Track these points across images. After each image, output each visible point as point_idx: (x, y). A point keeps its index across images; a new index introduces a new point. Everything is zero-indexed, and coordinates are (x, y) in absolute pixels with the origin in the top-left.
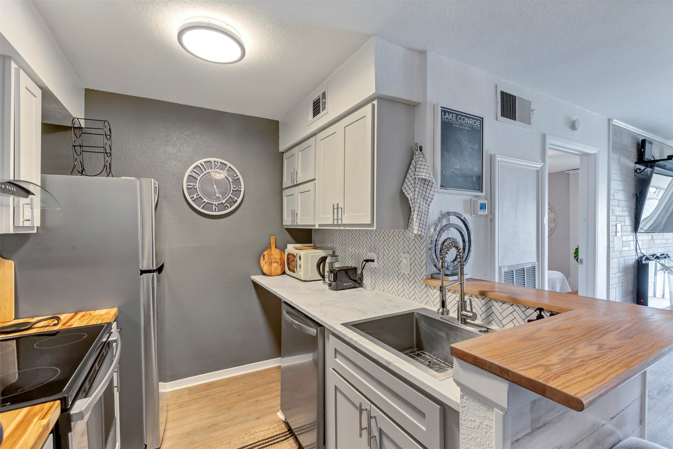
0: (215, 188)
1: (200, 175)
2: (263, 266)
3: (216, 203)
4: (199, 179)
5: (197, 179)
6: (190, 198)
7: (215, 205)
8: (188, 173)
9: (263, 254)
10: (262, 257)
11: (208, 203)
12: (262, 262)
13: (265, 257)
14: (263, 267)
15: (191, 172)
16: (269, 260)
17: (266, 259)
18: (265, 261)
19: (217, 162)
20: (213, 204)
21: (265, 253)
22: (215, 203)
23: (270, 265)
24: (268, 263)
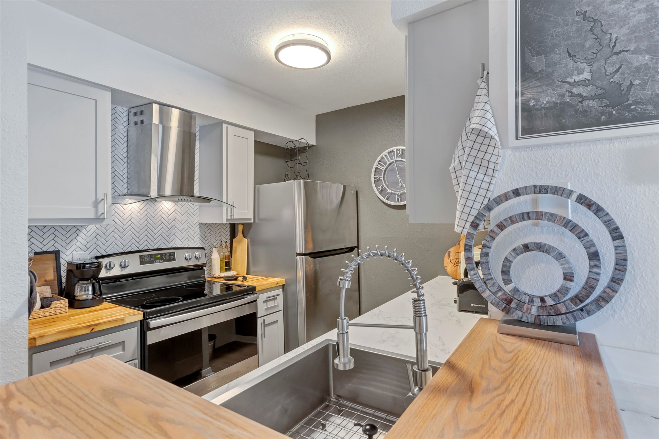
0: (399, 177)
1: (384, 167)
2: (446, 265)
3: (399, 193)
4: (383, 170)
5: (382, 170)
6: (376, 190)
7: (398, 194)
8: (375, 166)
9: (449, 251)
10: (447, 254)
11: (392, 193)
12: (446, 261)
13: (451, 254)
14: (447, 267)
15: (377, 165)
16: (455, 260)
17: (452, 258)
18: (450, 259)
19: (399, 150)
20: (396, 194)
21: (452, 250)
22: (397, 193)
23: (455, 266)
24: (454, 263)
